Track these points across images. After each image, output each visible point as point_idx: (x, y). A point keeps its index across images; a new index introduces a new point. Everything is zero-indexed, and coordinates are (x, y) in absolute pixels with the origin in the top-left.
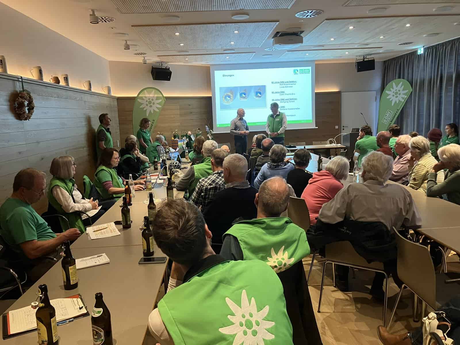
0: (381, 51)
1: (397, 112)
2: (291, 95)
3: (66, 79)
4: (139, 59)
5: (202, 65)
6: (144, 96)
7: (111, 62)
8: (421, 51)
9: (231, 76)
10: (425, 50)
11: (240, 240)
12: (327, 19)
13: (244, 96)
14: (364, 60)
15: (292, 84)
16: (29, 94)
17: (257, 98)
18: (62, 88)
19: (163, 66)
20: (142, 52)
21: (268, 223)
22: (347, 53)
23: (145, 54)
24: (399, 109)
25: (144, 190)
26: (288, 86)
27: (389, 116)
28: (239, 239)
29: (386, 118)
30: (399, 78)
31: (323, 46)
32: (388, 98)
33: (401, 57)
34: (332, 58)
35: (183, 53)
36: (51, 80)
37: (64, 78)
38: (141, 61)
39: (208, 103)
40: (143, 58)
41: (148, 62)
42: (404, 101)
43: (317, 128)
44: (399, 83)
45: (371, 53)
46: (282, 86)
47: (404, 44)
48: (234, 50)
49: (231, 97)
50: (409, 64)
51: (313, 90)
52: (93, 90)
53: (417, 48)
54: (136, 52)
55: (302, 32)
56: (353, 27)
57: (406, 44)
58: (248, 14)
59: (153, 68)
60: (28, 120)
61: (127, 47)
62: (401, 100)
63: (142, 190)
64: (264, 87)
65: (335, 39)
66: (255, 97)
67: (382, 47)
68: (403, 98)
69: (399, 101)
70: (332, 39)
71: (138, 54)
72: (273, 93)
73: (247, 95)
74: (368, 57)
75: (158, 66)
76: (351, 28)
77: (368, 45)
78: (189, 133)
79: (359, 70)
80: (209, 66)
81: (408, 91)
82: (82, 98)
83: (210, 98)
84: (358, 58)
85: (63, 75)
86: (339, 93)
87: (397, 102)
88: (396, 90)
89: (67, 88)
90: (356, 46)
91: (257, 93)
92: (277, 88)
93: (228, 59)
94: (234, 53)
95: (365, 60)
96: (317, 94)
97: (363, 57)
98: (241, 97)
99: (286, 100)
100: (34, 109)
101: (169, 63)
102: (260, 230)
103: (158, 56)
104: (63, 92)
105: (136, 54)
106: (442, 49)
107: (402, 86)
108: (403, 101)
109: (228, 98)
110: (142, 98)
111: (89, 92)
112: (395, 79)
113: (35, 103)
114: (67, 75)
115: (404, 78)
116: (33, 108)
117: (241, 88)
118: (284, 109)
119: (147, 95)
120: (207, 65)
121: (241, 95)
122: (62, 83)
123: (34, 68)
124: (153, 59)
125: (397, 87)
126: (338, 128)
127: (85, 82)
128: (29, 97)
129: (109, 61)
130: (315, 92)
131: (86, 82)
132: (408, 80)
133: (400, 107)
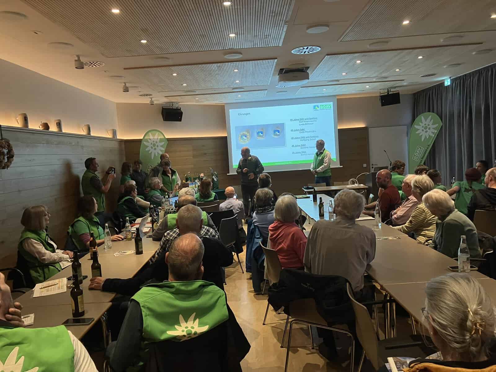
0: (405, 84)
1: (427, 148)
2: (312, 133)
3: (59, 125)
4: (146, 101)
5: (216, 104)
6: (149, 138)
7: (118, 104)
8: (448, 83)
9: (247, 114)
10: (453, 81)
11: (143, 306)
12: (328, 55)
13: (262, 135)
14: (388, 93)
15: (312, 121)
16: (8, 142)
17: (276, 137)
18: (53, 134)
19: (174, 106)
20: (147, 93)
21: (178, 287)
22: (368, 87)
23: (151, 95)
24: (430, 145)
25: (123, 240)
26: (309, 123)
27: (419, 152)
28: (141, 305)
29: (417, 154)
30: (429, 111)
31: (338, 81)
32: (417, 133)
33: (429, 89)
34: (353, 92)
35: (191, 93)
36: (41, 127)
37: (57, 123)
38: (149, 102)
39: (223, 143)
40: (150, 99)
41: (155, 102)
42: (435, 136)
43: (342, 166)
44: (428, 117)
45: (394, 86)
46: (302, 123)
47: (426, 76)
48: (243, 88)
49: (248, 137)
50: (437, 96)
51: (335, 127)
52: (92, 134)
53: (444, 80)
54: (141, 93)
55: (308, 68)
56: (360, 62)
57: (429, 75)
58: (241, 53)
59: (163, 109)
60: (6, 169)
61: (126, 90)
62: (431, 135)
63: (120, 240)
64: (282, 125)
65: (346, 74)
66: (273, 136)
67: (404, 80)
68: (433, 133)
69: (429, 136)
70: (344, 74)
71: (145, 95)
72: (292, 130)
73: (264, 134)
74: (392, 90)
75: (168, 106)
76: (359, 62)
77: (386, 78)
78: (202, 175)
79: (383, 105)
80: (224, 104)
81: (437, 125)
82: (78, 142)
83: (226, 138)
84: (382, 91)
85: (56, 121)
86: (365, 129)
87: (428, 137)
88: (425, 125)
89: (60, 134)
90: (374, 80)
91: (275, 131)
92: (296, 125)
93: (240, 97)
94: (243, 91)
95: (390, 93)
96: (340, 131)
97: (387, 90)
98: (258, 136)
99: (307, 138)
100: (14, 158)
101: (180, 103)
102: (168, 295)
103: (166, 97)
104: (55, 139)
105: (141, 96)
106: (469, 80)
107: (430, 121)
108: (433, 136)
109: (244, 137)
110: (147, 141)
111: (88, 136)
112: (425, 112)
113: (15, 151)
114: (60, 120)
115: (433, 112)
116: (12, 156)
117: (258, 126)
118: (305, 148)
119: (151, 137)
120: (221, 104)
121: (258, 133)
122: (53, 128)
123: (19, 115)
124: (161, 99)
125: (426, 121)
126: (366, 166)
127: (83, 126)
128: (7, 145)
129: (116, 103)
130: (338, 128)
131: (85, 125)
132: (437, 114)
133: (430, 141)
